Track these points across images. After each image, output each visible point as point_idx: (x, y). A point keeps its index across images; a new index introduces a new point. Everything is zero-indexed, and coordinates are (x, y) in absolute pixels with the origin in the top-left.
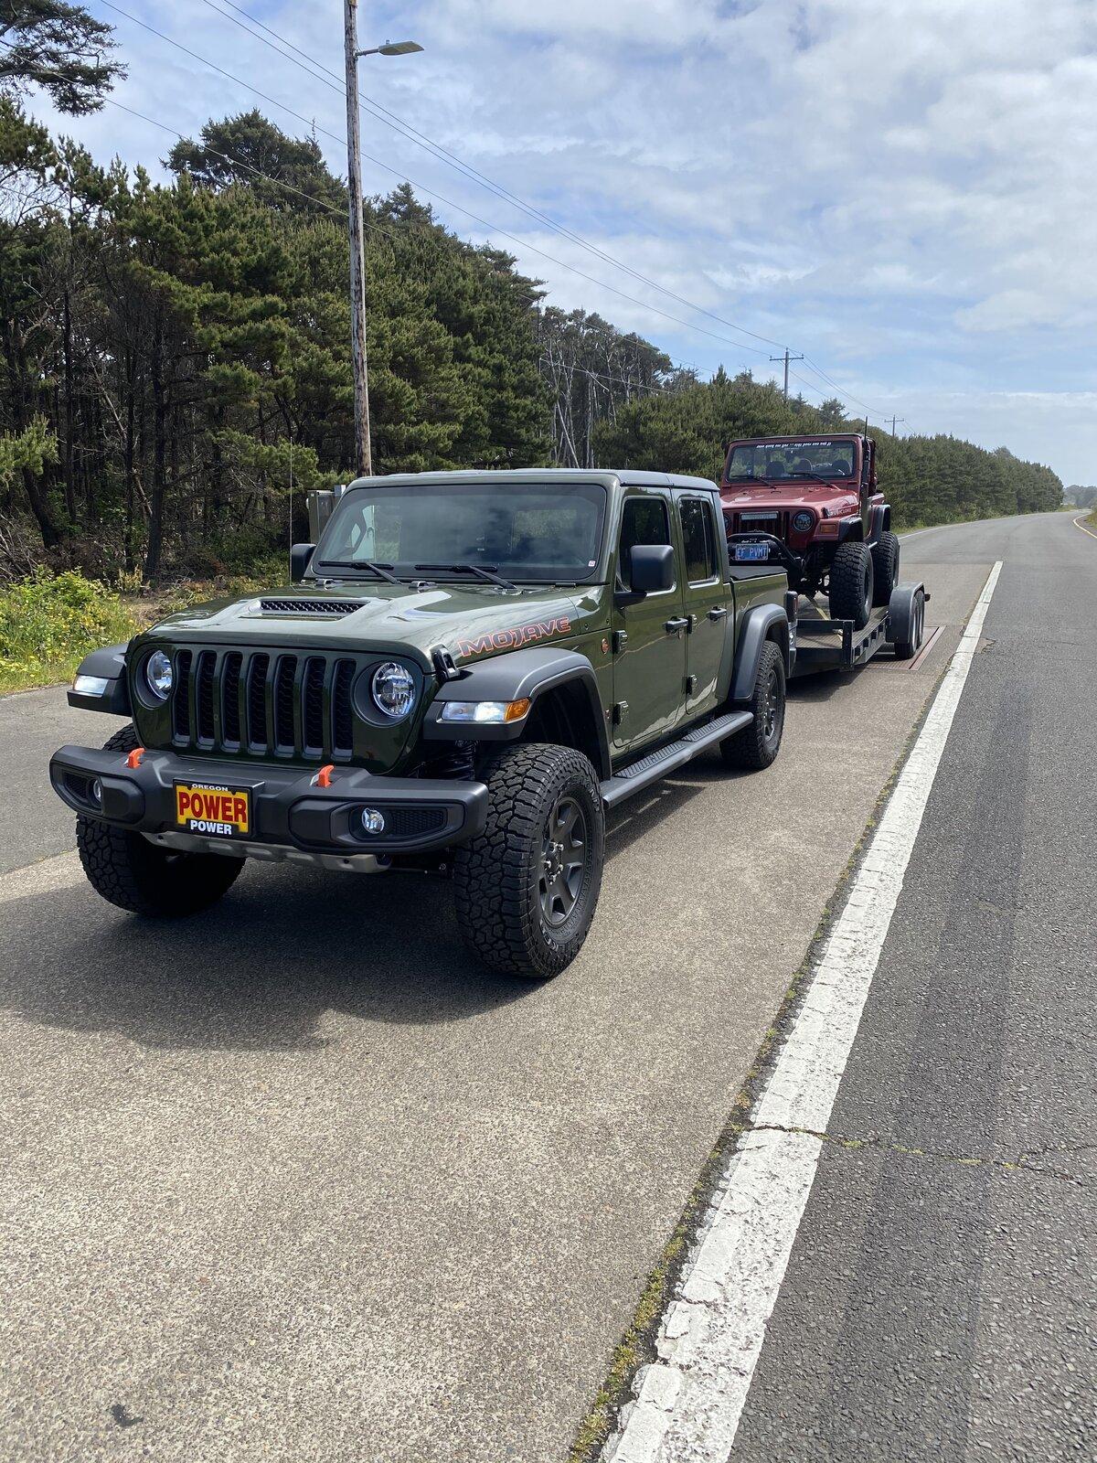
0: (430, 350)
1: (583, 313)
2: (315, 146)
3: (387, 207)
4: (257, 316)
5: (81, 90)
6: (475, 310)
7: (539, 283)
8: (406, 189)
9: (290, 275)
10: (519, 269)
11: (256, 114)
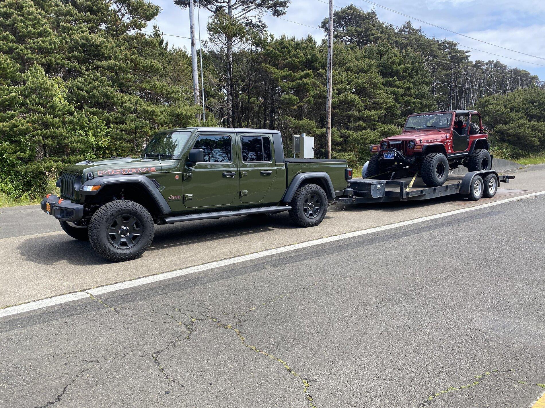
0: (372, 84)
1: (493, 61)
2: (374, 13)
3: (401, 30)
4: (301, 78)
5: (279, 9)
6: (399, 68)
7: (468, 52)
8: (409, 23)
9: (319, 63)
10: (459, 48)
11: (351, 5)
